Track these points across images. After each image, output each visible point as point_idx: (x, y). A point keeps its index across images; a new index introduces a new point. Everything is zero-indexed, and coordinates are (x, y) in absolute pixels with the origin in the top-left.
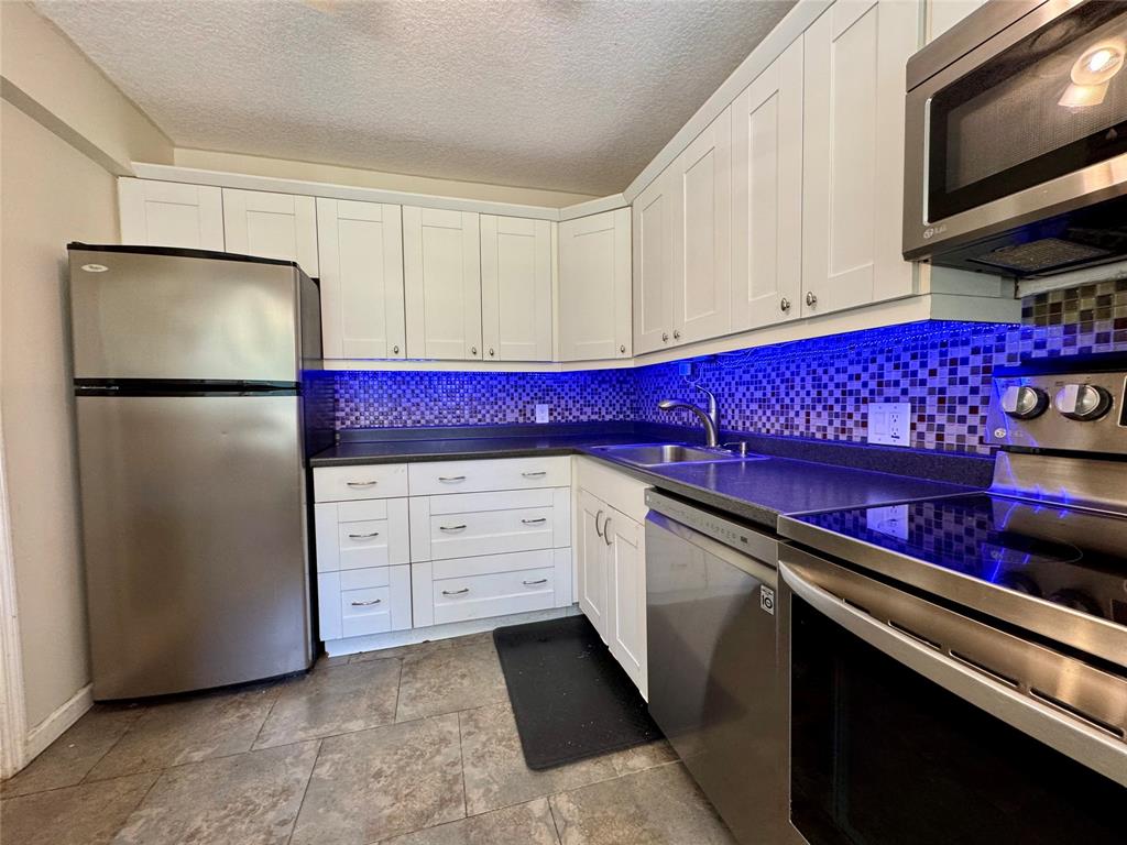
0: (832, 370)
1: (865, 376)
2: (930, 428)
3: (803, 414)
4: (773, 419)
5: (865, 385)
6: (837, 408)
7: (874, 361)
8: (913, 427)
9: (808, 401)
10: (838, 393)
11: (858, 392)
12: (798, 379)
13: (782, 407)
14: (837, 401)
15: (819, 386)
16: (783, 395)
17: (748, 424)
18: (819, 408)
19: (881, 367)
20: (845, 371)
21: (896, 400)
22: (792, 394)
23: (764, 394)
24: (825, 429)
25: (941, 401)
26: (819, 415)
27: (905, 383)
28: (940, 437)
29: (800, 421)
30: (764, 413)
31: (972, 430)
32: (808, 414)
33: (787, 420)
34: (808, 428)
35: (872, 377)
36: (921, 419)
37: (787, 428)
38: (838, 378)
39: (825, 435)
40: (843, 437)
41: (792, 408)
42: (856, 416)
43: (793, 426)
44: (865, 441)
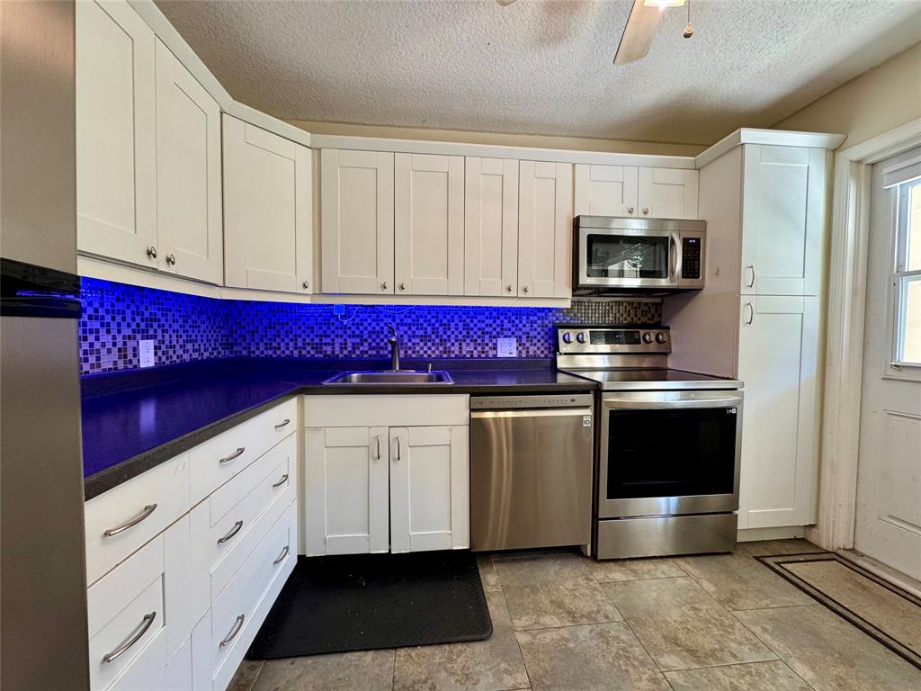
0: (476, 321)
1: (494, 325)
2: (524, 349)
3: (457, 344)
4: (433, 348)
5: (494, 329)
6: (479, 341)
7: (498, 318)
8: (517, 348)
9: (460, 337)
10: (479, 333)
11: (491, 333)
12: (452, 325)
13: (441, 340)
14: (479, 337)
15: (468, 329)
16: (441, 333)
17: (410, 352)
18: (468, 341)
19: (502, 321)
20: (483, 322)
21: (510, 337)
22: (449, 333)
23: (426, 332)
24: (472, 352)
25: (528, 337)
26: (468, 345)
27: (513, 329)
28: (528, 352)
29: (456, 349)
30: (426, 345)
31: (538, 348)
32: (460, 344)
33: (445, 348)
34: (461, 352)
35: (498, 325)
36: (520, 345)
37: (445, 353)
38: (479, 325)
39: (472, 356)
40: (483, 355)
41: (449, 341)
42: (491, 345)
43: (449, 352)
44: (495, 356)
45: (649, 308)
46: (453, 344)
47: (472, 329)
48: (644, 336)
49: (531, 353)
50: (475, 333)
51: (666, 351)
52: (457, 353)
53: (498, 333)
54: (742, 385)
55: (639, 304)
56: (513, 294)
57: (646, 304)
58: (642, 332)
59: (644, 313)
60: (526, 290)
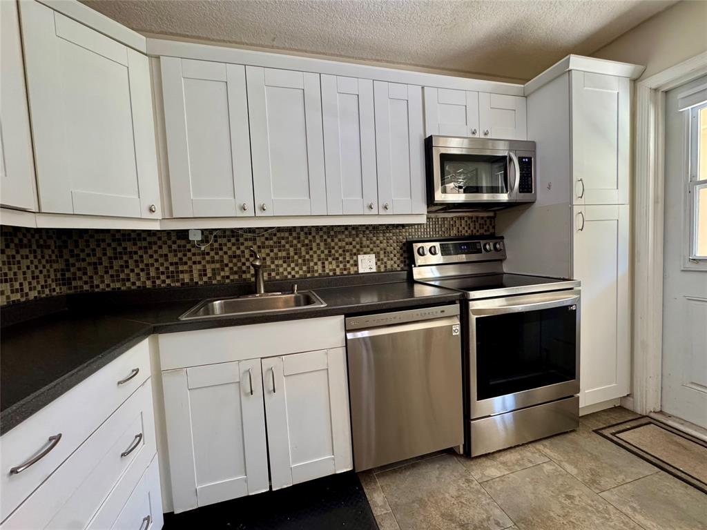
0: (336, 240)
1: (354, 243)
2: (382, 264)
3: (320, 263)
4: (297, 269)
5: (354, 247)
6: (341, 259)
7: (357, 236)
8: (376, 264)
9: (323, 256)
10: (340, 251)
11: (352, 250)
12: (314, 245)
13: (304, 261)
14: (341, 255)
15: (330, 248)
16: (303, 253)
17: (273, 274)
18: (330, 259)
19: (361, 239)
20: (343, 240)
21: (369, 253)
22: (311, 253)
23: (288, 254)
24: (335, 270)
25: (385, 253)
26: (330, 263)
27: (371, 246)
28: (385, 267)
29: (319, 268)
30: (289, 266)
31: (395, 262)
32: (323, 263)
33: (308, 268)
34: (324, 271)
35: (357, 243)
36: (379, 260)
37: (309, 272)
38: (340, 244)
39: (335, 274)
40: (345, 272)
41: (312, 261)
42: (352, 262)
43: (313, 271)
44: (357, 273)
45: (485, 221)
46: (316, 264)
47: (333, 248)
48: (485, 245)
49: (389, 267)
50: (337, 251)
51: (501, 258)
52: (320, 271)
53: (358, 250)
54: (579, 284)
55: (477, 218)
56: (374, 211)
57: (482, 218)
58: (482, 242)
59: (481, 226)
60: (386, 208)
